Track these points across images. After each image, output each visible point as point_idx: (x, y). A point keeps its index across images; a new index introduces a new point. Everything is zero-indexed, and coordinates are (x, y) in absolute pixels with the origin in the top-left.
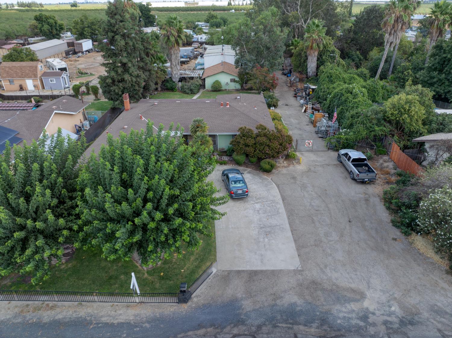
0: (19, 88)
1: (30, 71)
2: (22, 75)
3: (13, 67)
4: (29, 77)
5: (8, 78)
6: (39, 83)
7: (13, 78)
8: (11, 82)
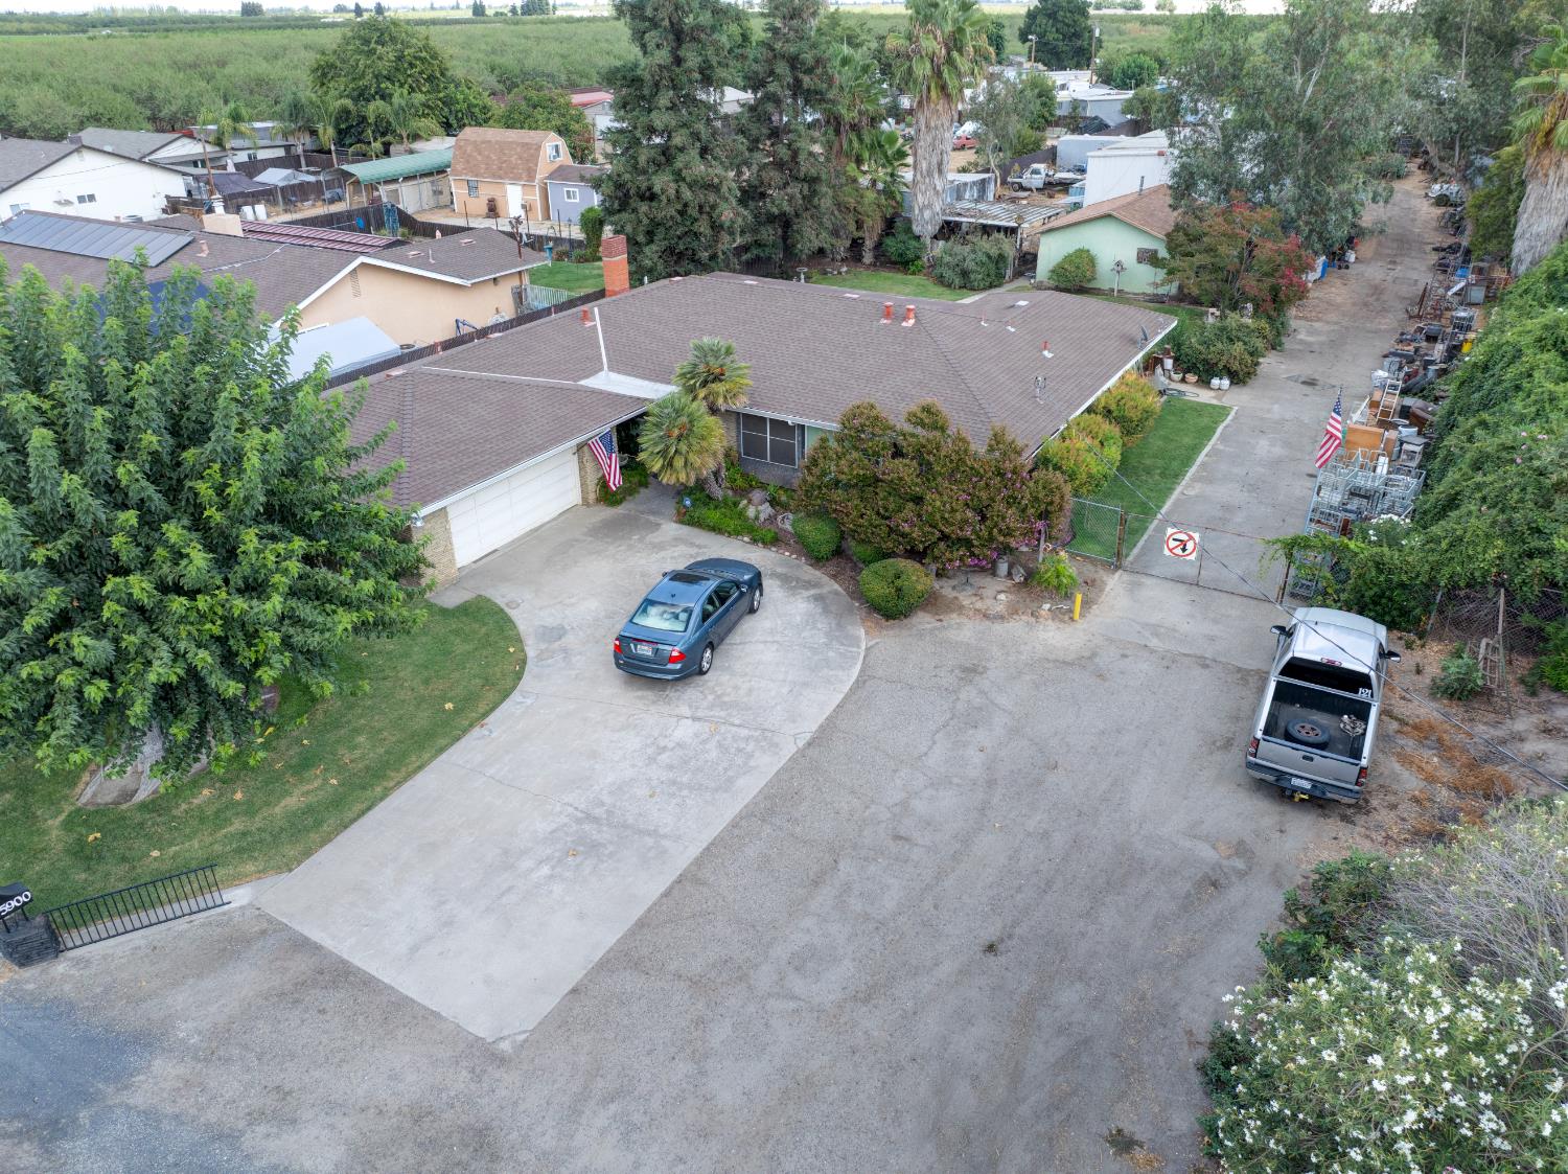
0: (485, 210)
1: (520, 158)
2: (500, 168)
3: (483, 142)
4: (515, 179)
5: (466, 174)
6: (536, 197)
7: (476, 176)
8: (472, 188)
